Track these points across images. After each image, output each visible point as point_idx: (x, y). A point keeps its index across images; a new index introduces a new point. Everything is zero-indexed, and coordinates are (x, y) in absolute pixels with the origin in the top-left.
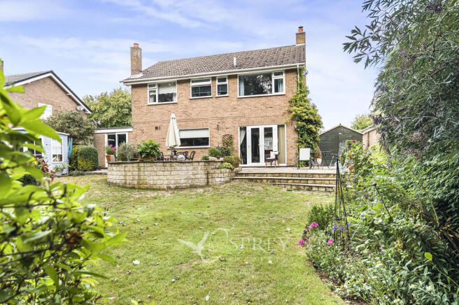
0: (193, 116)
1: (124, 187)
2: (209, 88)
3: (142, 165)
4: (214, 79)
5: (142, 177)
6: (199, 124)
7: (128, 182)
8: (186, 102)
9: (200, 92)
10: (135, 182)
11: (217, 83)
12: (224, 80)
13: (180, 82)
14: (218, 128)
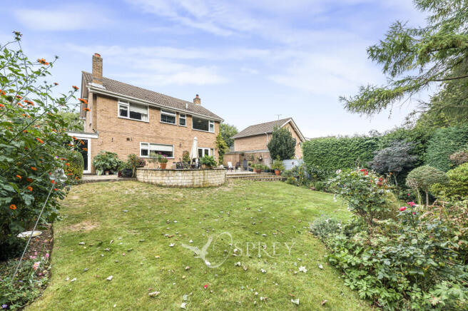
0: (162, 135)
1: (192, 187)
2: (173, 118)
3: (206, 171)
4: (178, 113)
5: (206, 180)
6: (167, 142)
7: (195, 183)
8: (157, 124)
9: (167, 119)
10: (201, 183)
11: (180, 117)
12: (184, 116)
13: (151, 107)
14: (180, 146)
